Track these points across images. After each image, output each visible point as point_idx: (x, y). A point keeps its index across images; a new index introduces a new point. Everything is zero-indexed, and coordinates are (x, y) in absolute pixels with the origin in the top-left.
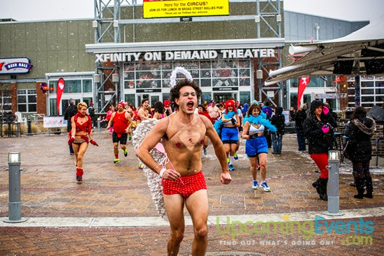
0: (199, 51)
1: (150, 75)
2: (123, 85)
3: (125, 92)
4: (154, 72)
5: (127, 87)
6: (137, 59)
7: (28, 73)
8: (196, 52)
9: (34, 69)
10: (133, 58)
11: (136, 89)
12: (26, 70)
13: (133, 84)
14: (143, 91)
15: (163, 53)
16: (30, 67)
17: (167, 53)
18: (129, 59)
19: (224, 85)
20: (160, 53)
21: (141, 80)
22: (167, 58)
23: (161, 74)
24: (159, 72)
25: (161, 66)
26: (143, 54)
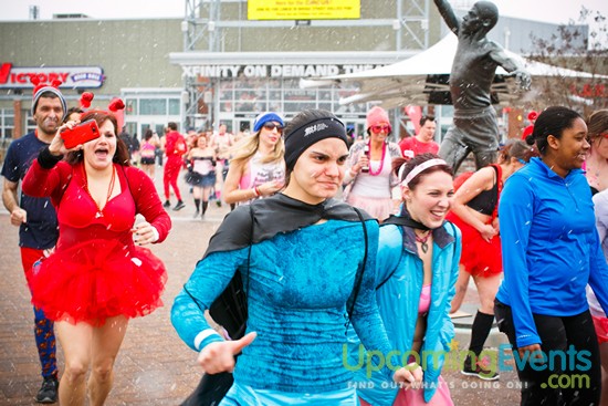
0: (315, 67)
1: (253, 95)
2: (217, 107)
3: (220, 116)
4: (258, 91)
5: (222, 110)
6: (234, 74)
7: (101, 86)
8: (310, 68)
9: (108, 82)
10: (230, 73)
11: (234, 113)
12: (98, 84)
13: (230, 105)
14: (243, 116)
15: (269, 68)
16: (103, 79)
17: (273, 68)
18: (225, 74)
19: (348, 111)
20: (265, 68)
21: (241, 101)
22: (273, 74)
23: (267, 95)
24: (264, 92)
25: (267, 84)
26: (243, 68)
